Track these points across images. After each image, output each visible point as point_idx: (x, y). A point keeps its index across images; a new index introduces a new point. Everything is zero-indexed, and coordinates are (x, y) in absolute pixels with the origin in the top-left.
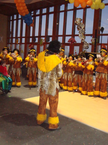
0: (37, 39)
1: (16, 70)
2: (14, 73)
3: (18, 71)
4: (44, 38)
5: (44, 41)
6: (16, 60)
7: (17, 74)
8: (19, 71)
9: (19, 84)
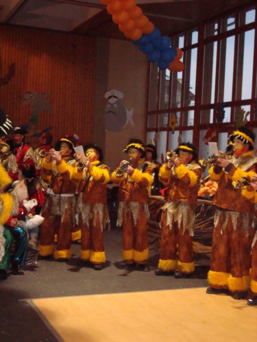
0: (228, 111)
1: (92, 211)
2: (84, 222)
3: (98, 212)
4: (247, 108)
5: (248, 118)
6: (91, 179)
7: (95, 224)
8: (101, 213)
9: (98, 257)
